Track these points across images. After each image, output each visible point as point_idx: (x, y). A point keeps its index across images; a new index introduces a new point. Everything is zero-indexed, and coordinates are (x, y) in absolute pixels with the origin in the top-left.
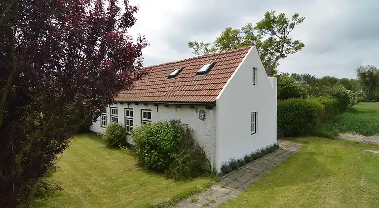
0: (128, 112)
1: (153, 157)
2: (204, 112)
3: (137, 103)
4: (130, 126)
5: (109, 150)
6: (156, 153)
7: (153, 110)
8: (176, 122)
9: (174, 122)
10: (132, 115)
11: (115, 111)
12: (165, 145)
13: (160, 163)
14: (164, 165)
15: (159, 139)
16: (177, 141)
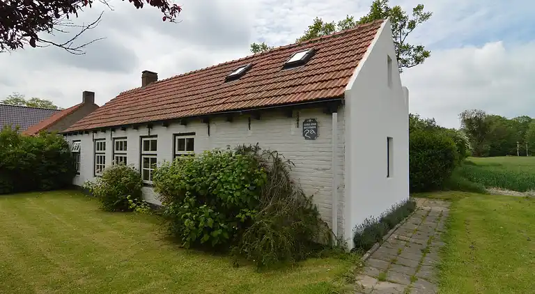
0: (147, 142)
1: (202, 219)
2: (314, 121)
3: (167, 123)
4: (150, 169)
5: (108, 216)
6: (210, 210)
7: (199, 132)
8: (249, 149)
9: (244, 151)
10: (154, 148)
11: (122, 145)
12: (232, 192)
13: (219, 232)
14: (226, 236)
15: (216, 182)
16: (256, 185)
